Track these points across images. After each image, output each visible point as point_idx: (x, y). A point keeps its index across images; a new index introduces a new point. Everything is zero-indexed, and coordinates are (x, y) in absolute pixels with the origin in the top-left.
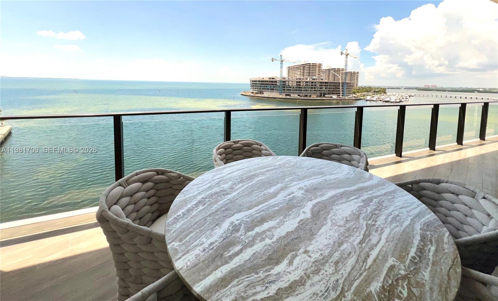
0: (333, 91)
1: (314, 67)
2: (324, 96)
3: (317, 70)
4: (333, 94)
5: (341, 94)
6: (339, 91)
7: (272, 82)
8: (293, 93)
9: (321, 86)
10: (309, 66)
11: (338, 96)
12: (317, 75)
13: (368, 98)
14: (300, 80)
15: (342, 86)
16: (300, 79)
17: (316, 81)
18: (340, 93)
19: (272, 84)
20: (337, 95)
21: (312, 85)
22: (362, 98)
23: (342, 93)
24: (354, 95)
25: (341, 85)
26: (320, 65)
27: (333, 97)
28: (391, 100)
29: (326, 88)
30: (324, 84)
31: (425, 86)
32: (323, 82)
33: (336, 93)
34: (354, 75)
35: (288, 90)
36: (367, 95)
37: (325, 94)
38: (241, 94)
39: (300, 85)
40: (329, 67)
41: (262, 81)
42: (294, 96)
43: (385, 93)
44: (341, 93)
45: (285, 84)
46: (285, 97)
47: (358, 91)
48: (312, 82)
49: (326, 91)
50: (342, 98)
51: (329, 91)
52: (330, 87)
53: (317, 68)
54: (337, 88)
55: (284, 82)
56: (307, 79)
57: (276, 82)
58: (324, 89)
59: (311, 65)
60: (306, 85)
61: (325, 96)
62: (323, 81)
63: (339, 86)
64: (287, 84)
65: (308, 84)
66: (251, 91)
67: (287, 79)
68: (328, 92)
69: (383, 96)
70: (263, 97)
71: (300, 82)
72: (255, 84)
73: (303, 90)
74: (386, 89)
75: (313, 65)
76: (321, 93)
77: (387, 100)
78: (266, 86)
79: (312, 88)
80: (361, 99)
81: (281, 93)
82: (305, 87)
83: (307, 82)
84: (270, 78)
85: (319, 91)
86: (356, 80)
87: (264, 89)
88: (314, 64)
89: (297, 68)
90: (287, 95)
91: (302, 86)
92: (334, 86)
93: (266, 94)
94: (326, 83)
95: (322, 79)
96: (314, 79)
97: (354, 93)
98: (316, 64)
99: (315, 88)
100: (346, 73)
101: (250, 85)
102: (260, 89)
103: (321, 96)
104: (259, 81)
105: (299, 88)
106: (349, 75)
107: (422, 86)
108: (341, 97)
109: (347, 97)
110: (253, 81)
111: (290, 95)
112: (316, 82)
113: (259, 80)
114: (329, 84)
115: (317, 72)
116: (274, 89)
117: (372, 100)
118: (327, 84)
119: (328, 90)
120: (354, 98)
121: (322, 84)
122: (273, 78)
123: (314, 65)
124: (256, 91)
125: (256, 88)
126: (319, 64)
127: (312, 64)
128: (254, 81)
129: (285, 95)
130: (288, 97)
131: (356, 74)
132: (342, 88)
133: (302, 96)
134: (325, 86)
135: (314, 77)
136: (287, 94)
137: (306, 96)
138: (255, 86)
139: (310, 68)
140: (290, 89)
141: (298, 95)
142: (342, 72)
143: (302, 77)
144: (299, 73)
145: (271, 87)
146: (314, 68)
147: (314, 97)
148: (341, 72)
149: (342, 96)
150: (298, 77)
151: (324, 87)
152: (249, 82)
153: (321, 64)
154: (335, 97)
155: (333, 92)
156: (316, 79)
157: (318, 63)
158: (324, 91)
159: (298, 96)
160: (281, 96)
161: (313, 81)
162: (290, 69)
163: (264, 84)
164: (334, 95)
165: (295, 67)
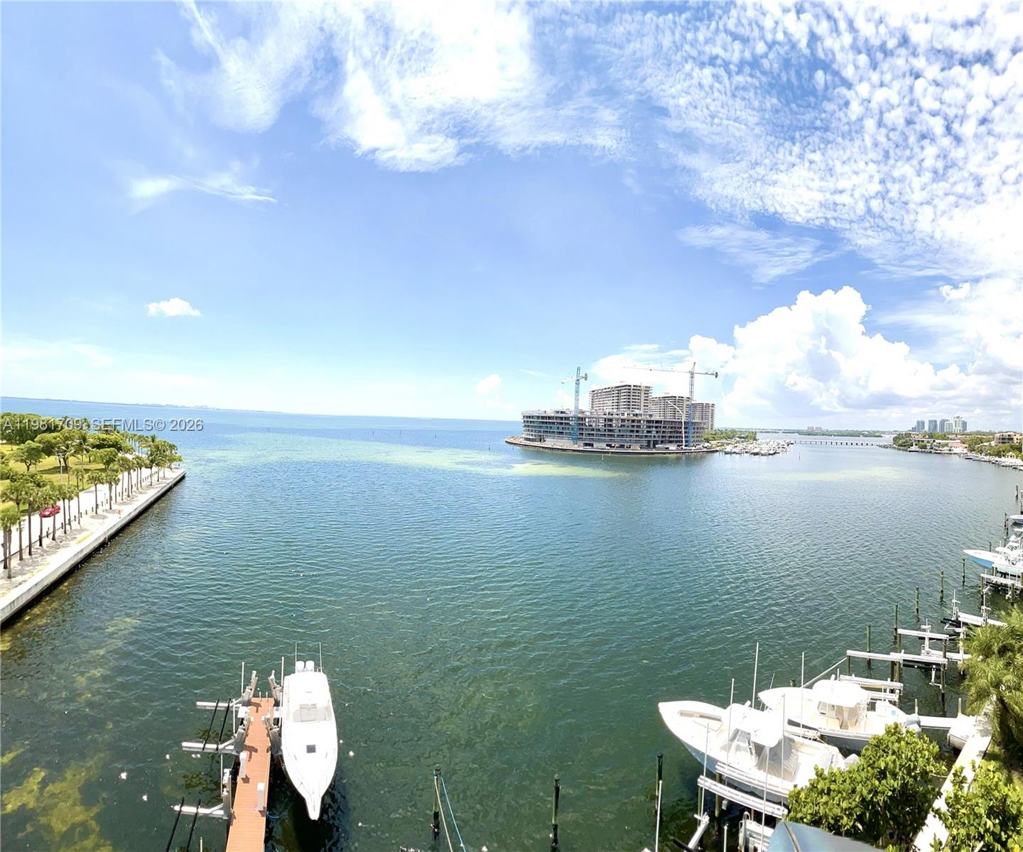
0: (670, 437)
1: (637, 391)
2: (654, 447)
3: (643, 398)
4: (671, 442)
5: (684, 444)
6: (680, 437)
7: (561, 418)
8: (599, 441)
9: (649, 427)
10: (628, 391)
11: (678, 446)
12: (642, 407)
13: (729, 448)
14: (610, 417)
15: (685, 428)
16: (612, 415)
17: (640, 418)
18: (682, 441)
19: (562, 423)
20: (678, 444)
21: (633, 427)
22: (718, 449)
23: (686, 441)
24: (706, 444)
25: (683, 426)
26: (648, 389)
27: (670, 448)
28: (762, 452)
29: (657, 432)
30: (654, 425)
31: (809, 428)
32: (653, 421)
33: (677, 442)
34: (706, 410)
35: (589, 434)
36: (728, 444)
37: (655, 443)
38: (506, 442)
39: (611, 425)
40: (666, 393)
41: (543, 418)
42: (599, 446)
43: (755, 439)
44: (684, 440)
45: (584, 422)
46: (582, 449)
47: (713, 438)
48: (633, 421)
49: (659, 437)
50: (686, 450)
51: (662, 437)
52: (664, 430)
53: (643, 395)
54: (677, 432)
55: (582, 419)
56: (623, 414)
57: (567, 418)
58: (654, 433)
59: (632, 388)
60: (622, 426)
61: (656, 446)
62: (652, 419)
63: (681, 428)
64: (587, 424)
65: (626, 423)
66: (523, 436)
67: (588, 414)
68: (661, 439)
69: (751, 446)
70: (543, 447)
71: (611, 420)
72: (531, 422)
73: (616, 434)
74: (756, 432)
75: (635, 388)
76: (649, 441)
77: (756, 450)
78: (551, 427)
79: (632, 431)
80: (717, 451)
81: (576, 440)
82: (620, 430)
83: (623, 420)
84: (558, 412)
85: (646, 436)
86: (710, 419)
87: (546, 432)
88: (636, 386)
89: (608, 392)
90: (586, 445)
91: (614, 428)
92: (672, 428)
93: (550, 442)
94: (657, 422)
95: (651, 416)
96: (637, 415)
97: (707, 441)
98: (640, 386)
99: (637, 431)
100: (695, 406)
101: (523, 425)
102: (540, 432)
103: (648, 446)
104: (538, 417)
105: (610, 431)
106: (699, 409)
107: (804, 428)
108: (683, 447)
109: (694, 448)
110: (527, 417)
111: (592, 445)
112: (639, 421)
113: (537, 415)
114: (662, 425)
115: (643, 401)
116: (563, 433)
117: (734, 453)
118: (659, 425)
119: (661, 435)
120: (705, 450)
121: (651, 425)
122: (562, 412)
123: (637, 388)
124: (532, 435)
125: (532, 431)
126: (646, 387)
127: (634, 386)
128: (530, 417)
129: (582, 444)
130: (589, 448)
131: (711, 408)
132: (685, 432)
133: (614, 447)
134: (656, 427)
135: (637, 412)
136: (586, 442)
137: (622, 446)
138: (532, 426)
139: (630, 393)
140: (593, 432)
141: (607, 445)
142: (688, 403)
143: (615, 410)
144: (610, 403)
145: (558, 428)
146: (637, 394)
147: (636, 448)
148: (685, 403)
149: (686, 446)
150: (607, 411)
151: (654, 429)
152: (520, 419)
153: (649, 387)
154: (673, 447)
155: (671, 439)
156: (641, 415)
157: (644, 384)
158: (654, 436)
159: (607, 448)
160: (576, 447)
161: (635, 418)
162: (595, 394)
163: (546, 422)
164: (673, 444)
165: (604, 391)
